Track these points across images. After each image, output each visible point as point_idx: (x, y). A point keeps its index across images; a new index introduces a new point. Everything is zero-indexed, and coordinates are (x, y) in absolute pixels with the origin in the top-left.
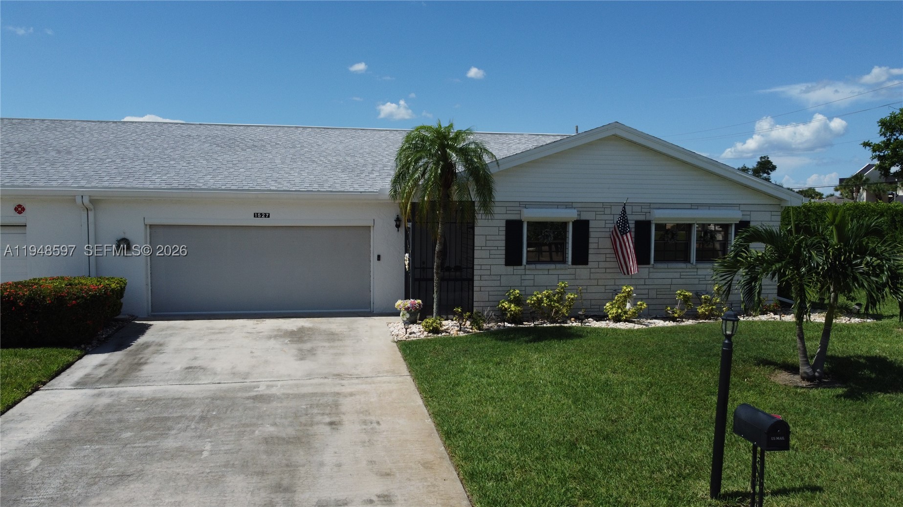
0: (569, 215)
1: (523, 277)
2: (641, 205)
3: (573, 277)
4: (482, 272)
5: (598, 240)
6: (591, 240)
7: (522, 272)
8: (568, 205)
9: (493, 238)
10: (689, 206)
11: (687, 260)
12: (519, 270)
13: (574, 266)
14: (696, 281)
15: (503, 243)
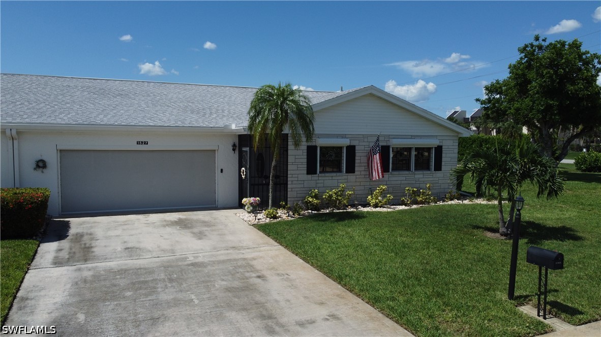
0: (345, 142)
1: (318, 181)
2: (384, 136)
3: (346, 181)
4: (293, 179)
5: (360, 158)
6: (357, 158)
7: (317, 178)
8: (343, 136)
9: (299, 157)
10: (410, 137)
11: (408, 169)
12: (315, 177)
13: (347, 174)
14: (414, 182)
15: (305, 160)
